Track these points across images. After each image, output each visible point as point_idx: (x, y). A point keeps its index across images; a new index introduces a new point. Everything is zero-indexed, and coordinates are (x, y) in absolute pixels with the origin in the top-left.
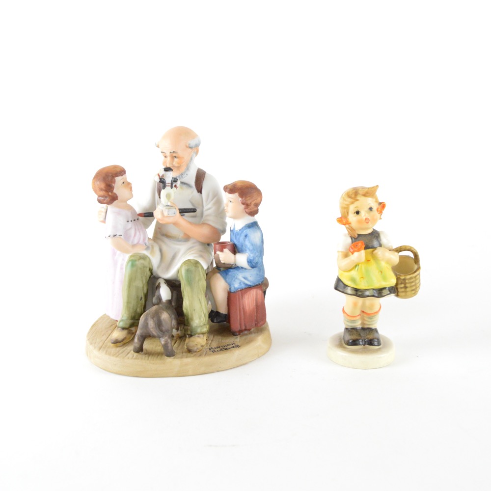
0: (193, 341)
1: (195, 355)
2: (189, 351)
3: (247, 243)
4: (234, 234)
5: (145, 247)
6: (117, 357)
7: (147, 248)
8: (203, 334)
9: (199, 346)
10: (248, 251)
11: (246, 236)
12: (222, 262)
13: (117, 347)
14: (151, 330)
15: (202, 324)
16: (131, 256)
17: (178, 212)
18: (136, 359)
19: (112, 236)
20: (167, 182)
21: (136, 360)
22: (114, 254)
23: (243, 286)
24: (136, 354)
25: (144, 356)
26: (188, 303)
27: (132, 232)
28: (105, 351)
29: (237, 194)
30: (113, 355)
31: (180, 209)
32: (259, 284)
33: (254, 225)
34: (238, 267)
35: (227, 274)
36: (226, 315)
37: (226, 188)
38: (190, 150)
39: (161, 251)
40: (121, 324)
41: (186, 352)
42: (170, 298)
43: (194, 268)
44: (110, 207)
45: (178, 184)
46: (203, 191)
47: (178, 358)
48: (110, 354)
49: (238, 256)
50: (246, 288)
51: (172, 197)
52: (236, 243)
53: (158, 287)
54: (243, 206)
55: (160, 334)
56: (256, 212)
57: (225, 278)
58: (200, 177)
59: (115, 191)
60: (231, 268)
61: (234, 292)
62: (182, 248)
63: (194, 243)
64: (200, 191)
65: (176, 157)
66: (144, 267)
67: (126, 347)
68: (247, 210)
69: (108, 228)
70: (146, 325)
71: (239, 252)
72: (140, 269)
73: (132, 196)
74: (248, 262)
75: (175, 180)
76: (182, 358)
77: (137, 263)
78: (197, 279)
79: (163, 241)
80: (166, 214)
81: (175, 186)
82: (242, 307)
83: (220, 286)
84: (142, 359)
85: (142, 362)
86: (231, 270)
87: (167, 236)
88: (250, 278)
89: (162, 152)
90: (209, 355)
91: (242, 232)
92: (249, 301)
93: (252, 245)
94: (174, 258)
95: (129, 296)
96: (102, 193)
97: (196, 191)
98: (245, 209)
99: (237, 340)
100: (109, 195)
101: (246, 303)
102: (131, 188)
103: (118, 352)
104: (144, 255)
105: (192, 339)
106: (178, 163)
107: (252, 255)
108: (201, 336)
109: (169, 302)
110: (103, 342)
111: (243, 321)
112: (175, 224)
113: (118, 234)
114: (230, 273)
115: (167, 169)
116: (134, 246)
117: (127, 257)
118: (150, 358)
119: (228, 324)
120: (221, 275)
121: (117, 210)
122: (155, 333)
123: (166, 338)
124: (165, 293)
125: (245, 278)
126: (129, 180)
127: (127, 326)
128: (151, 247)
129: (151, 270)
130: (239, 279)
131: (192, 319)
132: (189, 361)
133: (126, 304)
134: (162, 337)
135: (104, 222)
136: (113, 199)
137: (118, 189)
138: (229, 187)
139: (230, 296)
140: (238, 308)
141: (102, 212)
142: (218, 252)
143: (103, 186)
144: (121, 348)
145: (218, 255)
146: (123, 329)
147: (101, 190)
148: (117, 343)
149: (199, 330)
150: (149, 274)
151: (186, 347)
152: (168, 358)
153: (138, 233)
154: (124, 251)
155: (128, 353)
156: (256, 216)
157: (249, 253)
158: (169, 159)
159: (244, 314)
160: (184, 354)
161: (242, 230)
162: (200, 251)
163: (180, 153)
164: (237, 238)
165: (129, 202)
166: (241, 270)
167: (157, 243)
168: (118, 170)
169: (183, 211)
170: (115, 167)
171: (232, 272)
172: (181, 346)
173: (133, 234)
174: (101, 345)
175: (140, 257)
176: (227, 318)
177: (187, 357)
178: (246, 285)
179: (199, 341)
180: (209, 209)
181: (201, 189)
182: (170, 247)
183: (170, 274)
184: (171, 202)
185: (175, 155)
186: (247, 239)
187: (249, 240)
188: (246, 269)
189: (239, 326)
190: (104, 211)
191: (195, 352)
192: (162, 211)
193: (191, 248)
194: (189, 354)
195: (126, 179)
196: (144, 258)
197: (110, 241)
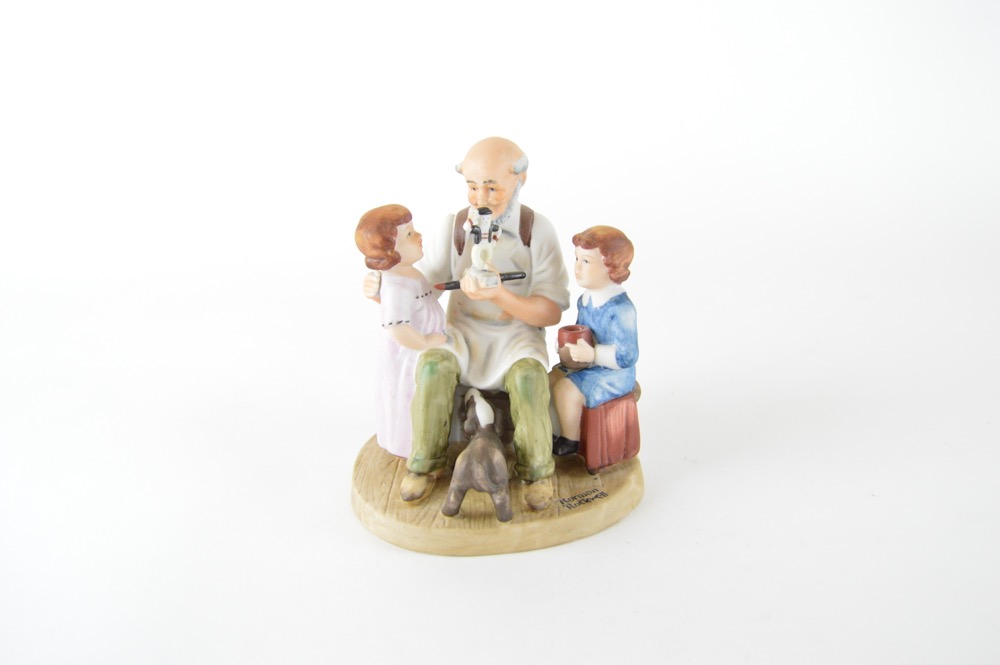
0: (536, 491)
1: (543, 515)
2: (533, 508)
3: (614, 328)
4: (589, 313)
5: (445, 339)
6: (418, 524)
7: (449, 340)
8: (548, 477)
9: (547, 500)
10: (616, 341)
11: (612, 317)
12: (575, 359)
13: (413, 505)
14: (479, 482)
15: (546, 462)
16: (427, 355)
17: (499, 279)
18: (450, 527)
19: (394, 323)
20: (483, 232)
21: (452, 530)
22: (395, 351)
23: (607, 397)
24: (447, 519)
25: (461, 522)
26: (525, 430)
27: (424, 313)
28: (395, 515)
29: (597, 250)
30: (412, 521)
31: (501, 275)
32: (630, 392)
33: (622, 299)
34: (599, 367)
35: (582, 380)
36: (576, 443)
37: (577, 240)
38: (514, 177)
39: (467, 342)
40: (415, 467)
41: (527, 511)
42: (491, 421)
43: (535, 374)
44: (385, 274)
45: (499, 234)
46: (532, 243)
47: (519, 522)
48: (404, 519)
49: (600, 349)
50: (612, 400)
51: (490, 257)
52: (594, 327)
53: (472, 403)
54: (607, 269)
55: (493, 487)
56: (625, 277)
57: (580, 387)
58: (527, 219)
59: (396, 248)
60: (587, 369)
61: (594, 408)
62: (502, 336)
63: (520, 327)
64: (527, 242)
65: (492, 189)
66: (450, 373)
67: (427, 507)
68: (613, 276)
69: (387, 310)
70: (468, 473)
71: (599, 343)
72: (444, 376)
73: (421, 255)
74: (617, 359)
75: (495, 229)
76: (523, 521)
77: (440, 367)
78: (540, 391)
79: (469, 326)
80: (483, 284)
81: (495, 237)
82: (605, 430)
83: (572, 398)
84: (460, 527)
85: (461, 532)
86: (589, 372)
87: (475, 317)
88: (618, 384)
89: (468, 182)
90: (565, 514)
91: (605, 311)
92: (614, 422)
93: (624, 331)
94: (489, 353)
95: (426, 422)
96: (375, 253)
97: (521, 243)
98: (611, 272)
99: (598, 482)
100: (388, 256)
101: (612, 423)
102: (421, 242)
103: (417, 515)
104: (447, 352)
105: (534, 487)
106: (497, 200)
107: (623, 349)
108: (546, 480)
109: (491, 427)
110: (386, 495)
111: (606, 453)
112: (494, 300)
113: (404, 320)
114: (587, 378)
115: (483, 211)
116: (428, 337)
117: (418, 355)
118: (472, 522)
119: (582, 457)
120: (572, 380)
121: (399, 279)
122: (484, 487)
123: (503, 493)
124: (484, 413)
125: (611, 384)
126: (417, 229)
127: (426, 470)
128: (452, 336)
129: (458, 377)
130: (601, 387)
131: (532, 456)
132: (536, 526)
133: (422, 434)
134: (496, 492)
135: (377, 298)
136: (395, 260)
137: (401, 245)
138: (584, 237)
139: (586, 413)
140: (599, 433)
141: (373, 282)
142: (567, 345)
143: (377, 241)
144: (419, 508)
145: (568, 349)
146: (419, 474)
147: (375, 247)
148: (413, 499)
149: (543, 472)
150: (456, 382)
151: (525, 502)
152: (502, 523)
153: (432, 316)
154: (415, 346)
155: (435, 517)
156: (623, 283)
157: (619, 344)
158: (480, 193)
159: (608, 440)
160: (525, 514)
161: (605, 307)
162: (534, 341)
163: (500, 182)
164: (597, 321)
165: (416, 265)
166: (604, 372)
167: (458, 328)
168: (401, 213)
169: (506, 277)
170: (396, 208)
171: (590, 376)
172: (514, 499)
173: (425, 318)
174: (385, 503)
175: (442, 356)
176: (581, 446)
177: (531, 521)
178: (612, 394)
179: (544, 490)
180: (543, 271)
181: (530, 239)
182: (481, 335)
183: (491, 382)
184: (489, 265)
185: (492, 186)
186: (614, 323)
187: (618, 324)
188: (611, 370)
189: (599, 458)
190: (377, 280)
191: (543, 509)
192: (477, 280)
193: (516, 336)
194: (533, 514)
195: (412, 228)
196: (447, 357)
197: (389, 333)
